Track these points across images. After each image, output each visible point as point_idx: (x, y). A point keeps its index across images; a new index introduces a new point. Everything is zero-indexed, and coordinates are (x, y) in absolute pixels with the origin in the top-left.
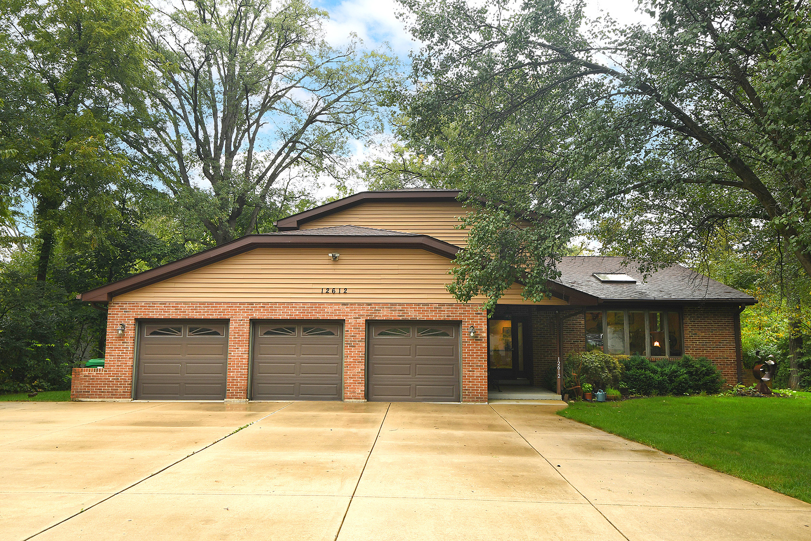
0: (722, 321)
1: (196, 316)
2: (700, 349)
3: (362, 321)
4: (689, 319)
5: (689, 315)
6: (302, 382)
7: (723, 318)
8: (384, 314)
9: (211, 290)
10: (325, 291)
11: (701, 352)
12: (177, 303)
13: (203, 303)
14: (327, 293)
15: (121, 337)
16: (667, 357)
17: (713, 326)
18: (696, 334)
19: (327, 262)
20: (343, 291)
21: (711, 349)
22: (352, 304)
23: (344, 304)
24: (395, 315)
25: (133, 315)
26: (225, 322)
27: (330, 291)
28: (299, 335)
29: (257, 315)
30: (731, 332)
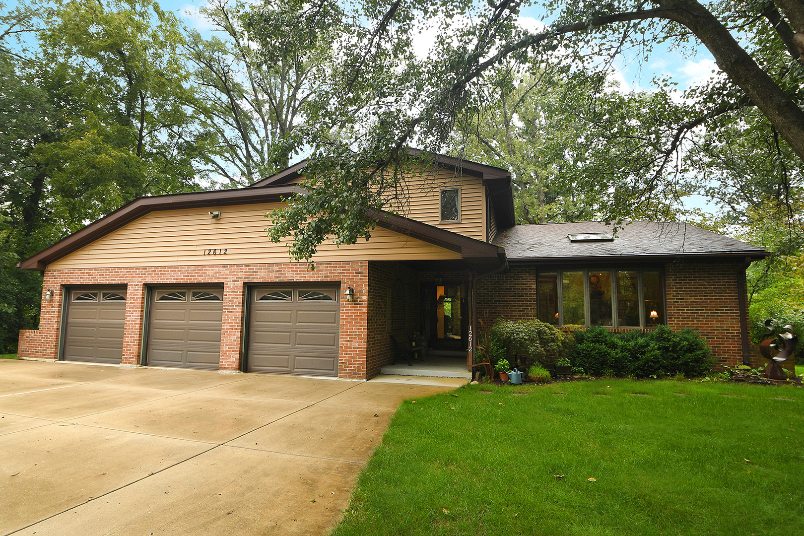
0: (720, 282)
1: (103, 281)
2: (689, 318)
3: (240, 284)
4: (673, 280)
5: (673, 275)
6: (189, 349)
7: (721, 278)
8: (261, 276)
9: (115, 256)
10: (207, 252)
11: (690, 321)
12: (90, 269)
13: (108, 269)
14: (209, 254)
15: (51, 301)
16: (641, 327)
17: (707, 288)
18: (683, 299)
19: (209, 222)
20: (223, 252)
21: (704, 318)
22: (231, 265)
23: (224, 266)
24: (272, 277)
25: (60, 281)
26: (124, 287)
27: (212, 253)
28: (189, 300)
29: (149, 280)
30: (733, 296)
